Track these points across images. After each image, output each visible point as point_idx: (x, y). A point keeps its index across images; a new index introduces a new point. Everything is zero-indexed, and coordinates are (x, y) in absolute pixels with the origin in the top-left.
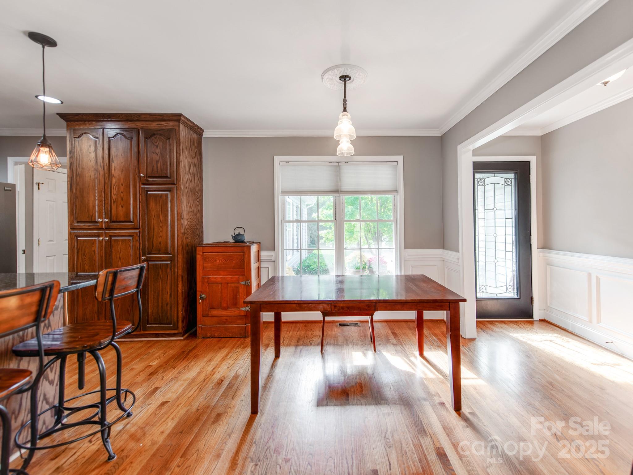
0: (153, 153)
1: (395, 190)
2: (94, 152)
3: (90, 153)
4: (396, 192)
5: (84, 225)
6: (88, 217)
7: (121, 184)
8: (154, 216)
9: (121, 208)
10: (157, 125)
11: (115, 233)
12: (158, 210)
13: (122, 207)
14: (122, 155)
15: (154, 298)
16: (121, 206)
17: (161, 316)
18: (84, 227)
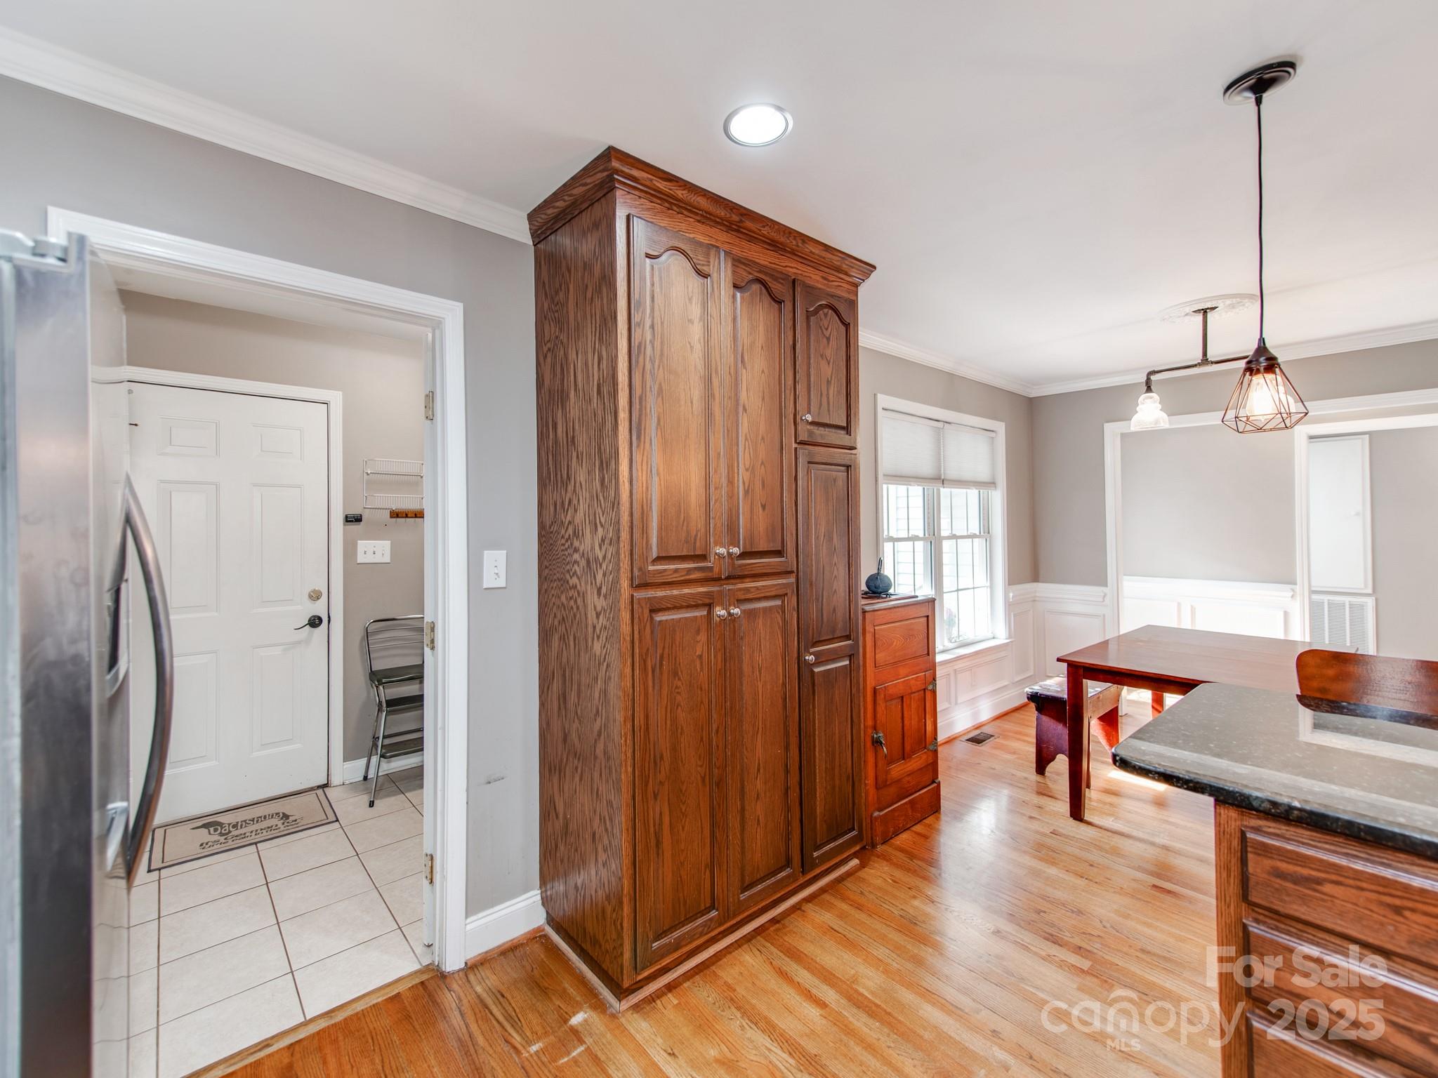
0: (822, 356)
1: (992, 481)
2: (700, 320)
3: (691, 321)
4: (993, 485)
5: (676, 571)
6: (687, 542)
7: (760, 437)
8: (824, 536)
9: (760, 509)
10: (821, 280)
11: (747, 590)
12: (831, 518)
13: (764, 507)
14: (762, 347)
15: (826, 768)
16: (762, 505)
17: (838, 815)
18: (675, 578)
